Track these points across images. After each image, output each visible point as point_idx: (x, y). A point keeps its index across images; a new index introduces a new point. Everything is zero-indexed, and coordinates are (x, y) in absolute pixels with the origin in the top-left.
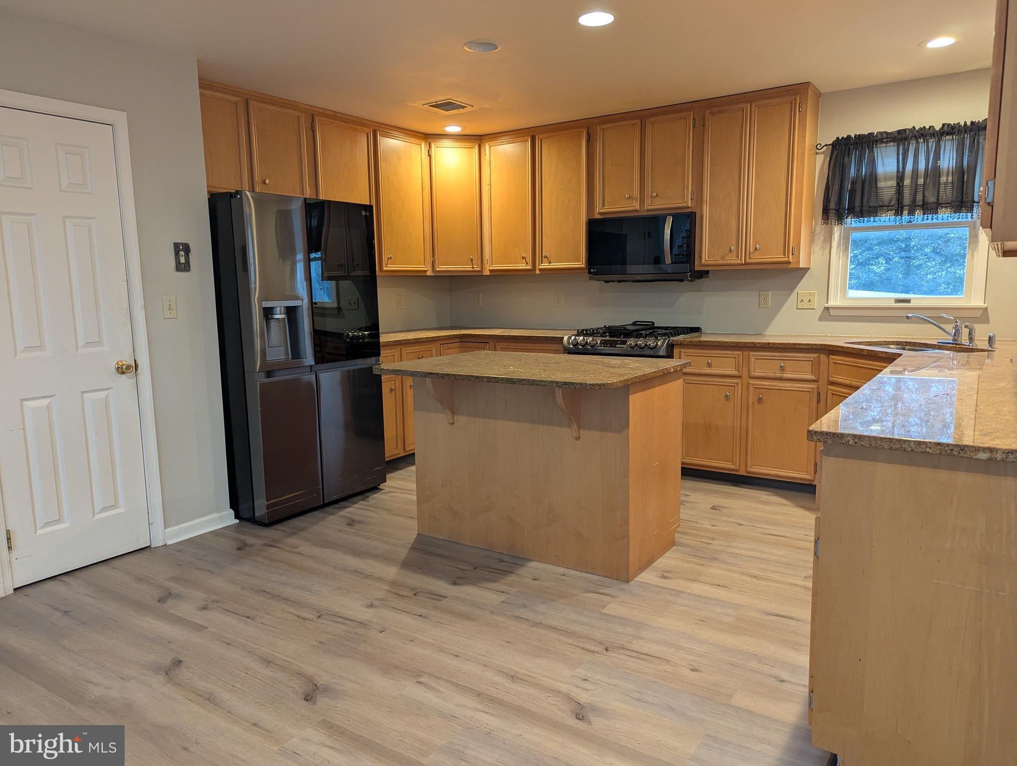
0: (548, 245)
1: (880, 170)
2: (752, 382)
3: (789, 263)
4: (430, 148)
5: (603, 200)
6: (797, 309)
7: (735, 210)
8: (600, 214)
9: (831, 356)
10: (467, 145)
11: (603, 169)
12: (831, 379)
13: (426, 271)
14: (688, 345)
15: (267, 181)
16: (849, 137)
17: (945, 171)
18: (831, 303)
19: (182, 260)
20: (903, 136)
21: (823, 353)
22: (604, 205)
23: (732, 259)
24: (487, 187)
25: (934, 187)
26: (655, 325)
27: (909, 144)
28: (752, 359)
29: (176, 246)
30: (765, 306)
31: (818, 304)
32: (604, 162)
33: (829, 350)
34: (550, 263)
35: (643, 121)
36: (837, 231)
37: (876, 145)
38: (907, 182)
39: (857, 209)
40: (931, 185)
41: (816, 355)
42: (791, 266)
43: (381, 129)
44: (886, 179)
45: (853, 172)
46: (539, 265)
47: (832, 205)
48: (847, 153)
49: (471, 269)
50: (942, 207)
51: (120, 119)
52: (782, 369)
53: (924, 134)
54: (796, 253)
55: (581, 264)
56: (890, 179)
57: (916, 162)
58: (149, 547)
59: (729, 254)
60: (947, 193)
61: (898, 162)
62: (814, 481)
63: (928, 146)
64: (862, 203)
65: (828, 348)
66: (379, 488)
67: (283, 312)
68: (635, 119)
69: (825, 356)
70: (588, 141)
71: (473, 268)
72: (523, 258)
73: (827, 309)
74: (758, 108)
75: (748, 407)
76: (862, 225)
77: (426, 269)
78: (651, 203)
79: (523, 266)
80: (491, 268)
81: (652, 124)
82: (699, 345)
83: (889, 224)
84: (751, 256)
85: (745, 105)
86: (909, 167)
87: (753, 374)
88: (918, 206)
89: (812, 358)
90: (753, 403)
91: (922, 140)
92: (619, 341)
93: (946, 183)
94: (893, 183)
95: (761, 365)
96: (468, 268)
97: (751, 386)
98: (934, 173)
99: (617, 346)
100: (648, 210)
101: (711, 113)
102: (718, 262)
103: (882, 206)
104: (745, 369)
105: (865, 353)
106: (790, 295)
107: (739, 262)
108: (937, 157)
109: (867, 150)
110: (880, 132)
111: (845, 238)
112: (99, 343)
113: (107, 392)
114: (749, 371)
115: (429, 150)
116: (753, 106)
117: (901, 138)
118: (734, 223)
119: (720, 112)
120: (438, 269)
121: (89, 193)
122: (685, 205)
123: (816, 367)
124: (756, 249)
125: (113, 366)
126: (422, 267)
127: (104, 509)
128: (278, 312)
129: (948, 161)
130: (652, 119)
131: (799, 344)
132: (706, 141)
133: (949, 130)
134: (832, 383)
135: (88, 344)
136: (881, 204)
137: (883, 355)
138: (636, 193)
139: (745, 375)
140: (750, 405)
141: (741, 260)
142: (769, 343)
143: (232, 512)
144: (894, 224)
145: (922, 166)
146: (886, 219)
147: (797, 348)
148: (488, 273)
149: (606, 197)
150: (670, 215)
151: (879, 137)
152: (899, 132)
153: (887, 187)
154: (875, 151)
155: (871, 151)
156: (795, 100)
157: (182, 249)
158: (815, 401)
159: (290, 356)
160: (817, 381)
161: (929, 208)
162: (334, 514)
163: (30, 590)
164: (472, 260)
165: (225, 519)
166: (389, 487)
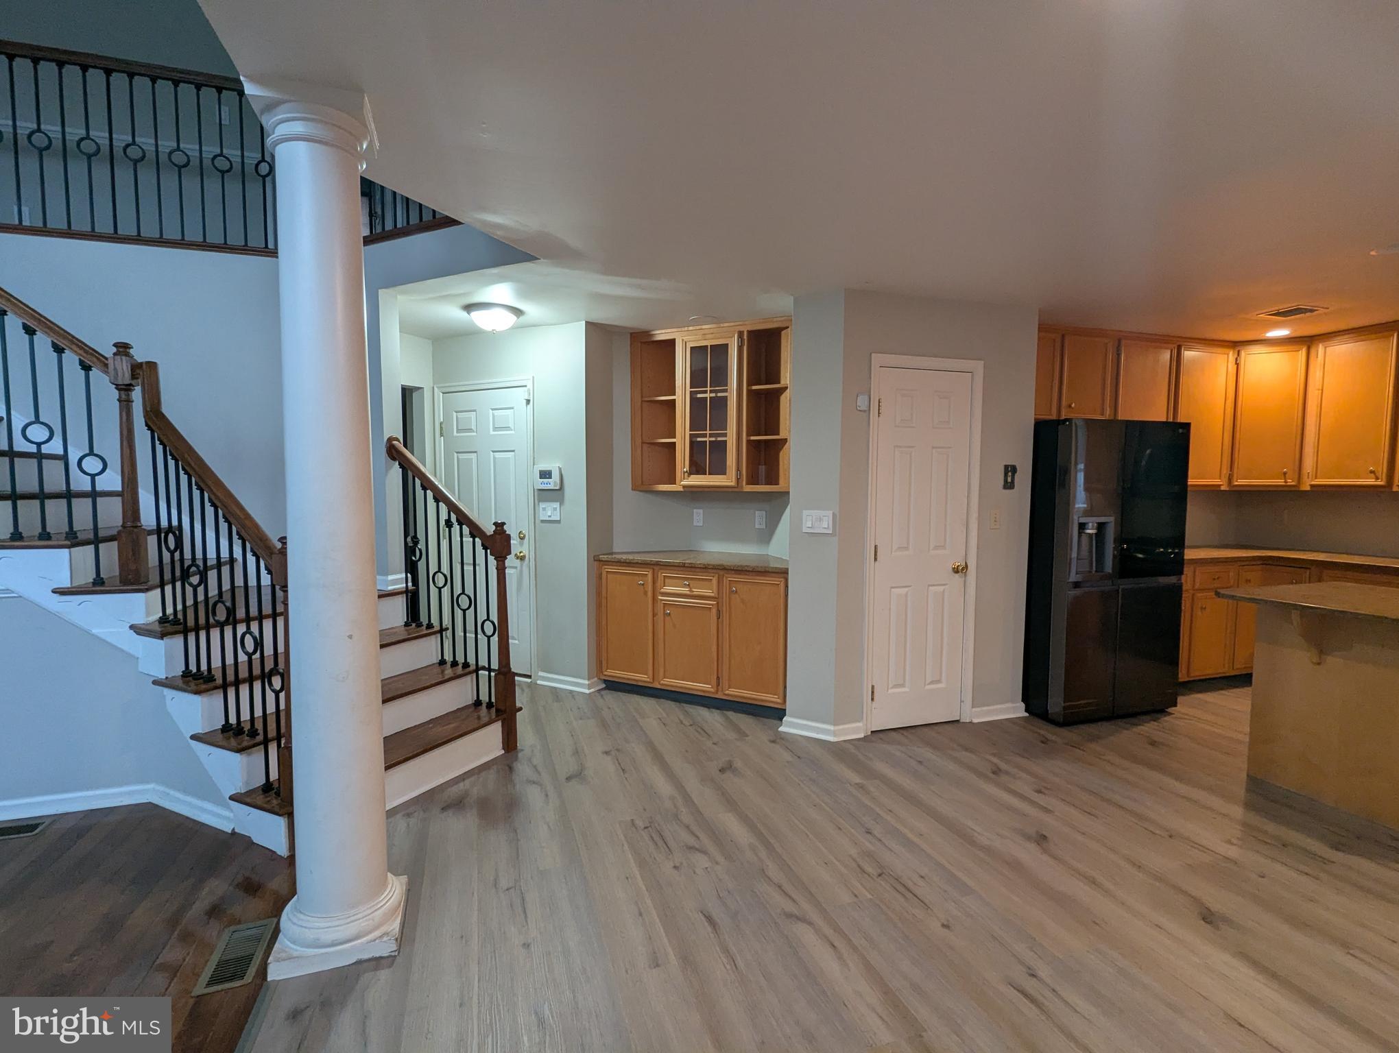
4: (1238, 355)
10: (1291, 348)
13: (1220, 486)
15: (1073, 405)
19: (1009, 480)
24: (1316, 392)
29: (1006, 467)
43: (1185, 344)
49: (1284, 483)
51: (978, 366)
58: (958, 721)
66: (1167, 712)
67: (1095, 527)
71: (1286, 482)
77: (1221, 483)
79: (1371, 482)
80: (1313, 483)
96: (1281, 482)
112: (943, 547)
113: (944, 587)
115: (1237, 358)
120: (1237, 483)
121: (951, 429)
125: (950, 566)
126: (1217, 482)
127: (932, 683)
128: (1090, 528)
135: (936, 548)
143: (1023, 705)
148: (1308, 488)
157: (1010, 470)
159: (1094, 569)
162: (1127, 729)
163: (881, 735)
164: (1285, 474)
165: (1017, 710)
166: (1179, 712)
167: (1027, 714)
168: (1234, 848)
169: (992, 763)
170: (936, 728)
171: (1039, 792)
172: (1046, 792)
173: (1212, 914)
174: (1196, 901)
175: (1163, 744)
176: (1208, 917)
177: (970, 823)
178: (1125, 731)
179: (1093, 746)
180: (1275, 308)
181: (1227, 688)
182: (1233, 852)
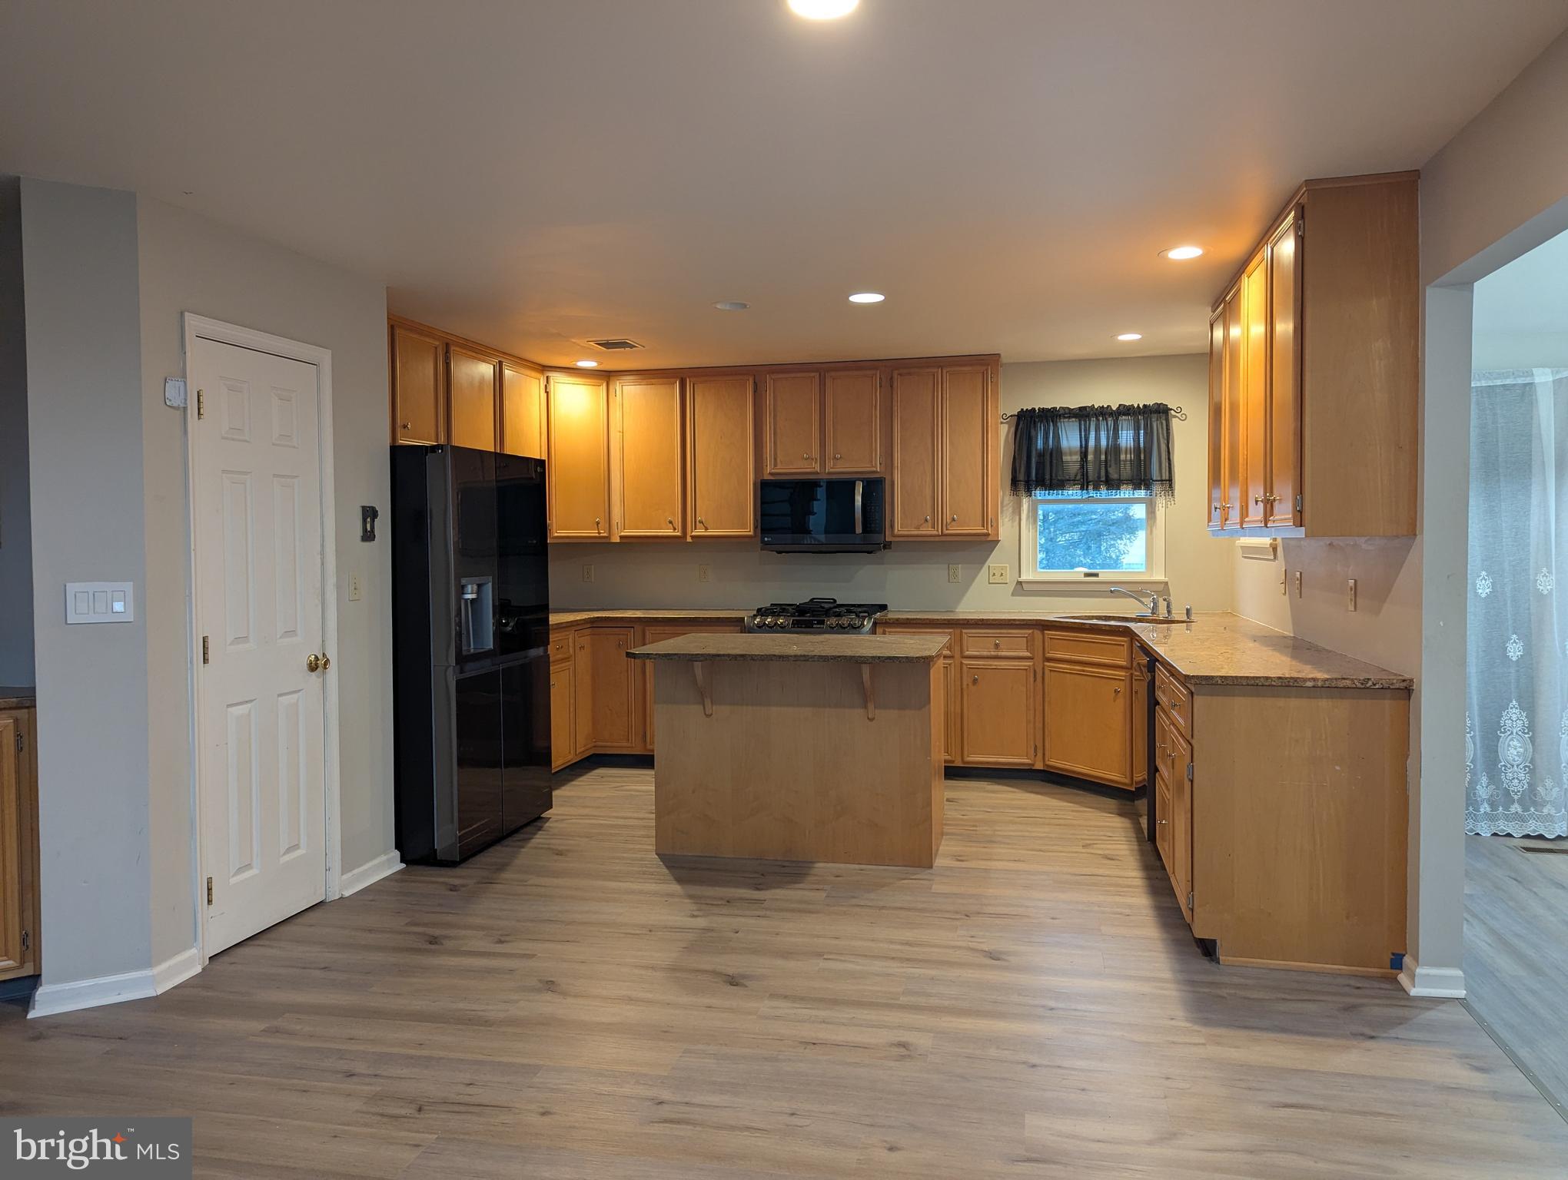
0: (704, 507)
1: (1064, 444)
2: (965, 662)
3: (988, 535)
4: (547, 382)
5: (775, 459)
6: (989, 583)
7: (928, 479)
8: (771, 474)
9: (1046, 632)
10: (593, 382)
11: (775, 424)
12: (1048, 655)
14: (893, 623)
16: (1033, 410)
17: (1124, 449)
18: (1024, 577)
19: (369, 528)
20: (1084, 412)
21: (1037, 629)
22: (775, 465)
23: (927, 530)
24: (618, 434)
25: (1116, 464)
26: (838, 603)
27: (1090, 421)
28: (965, 636)
29: (364, 510)
30: (955, 581)
31: (1010, 578)
32: (775, 416)
33: (1043, 625)
34: (706, 529)
35: (822, 374)
36: (1025, 503)
37: (1060, 419)
38: (1090, 457)
39: (1048, 482)
40: (1113, 462)
41: (1030, 631)
42: (990, 538)
43: (507, 361)
44: (1071, 454)
45: (1040, 444)
46: (692, 532)
47: (1021, 476)
48: (1032, 426)
49: (597, 535)
50: (1123, 484)
51: (325, 357)
52: (997, 646)
53: (1103, 413)
54: (994, 525)
55: (749, 530)
56: (1075, 454)
57: (1098, 439)
58: (323, 902)
59: (924, 525)
60: (1127, 471)
61: (1081, 438)
62: (1033, 765)
63: (1107, 424)
64: (1051, 476)
65: (1043, 623)
66: (543, 817)
67: (474, 590)
68: (813, 372)
69: (1039, 632)
70: (755, 391)
71: (599, 533)
72: (671, 522)
73: (1020, 583)
74: (950, 374)
75: (962, 689)
76: (1050, 497)
78: (834, 465)
79: (669, 532)
80: (623, 534)
81: (834, 379)
82: (907, 624)
83: (1076, 497)
84: (948, 527)
85: (936, 370)
86: (1092, 443)
87: (967, 653)
88: (1102, 481)
89: (1026, 633)
90: (968, 685)
91: (1101, 418)
92: (815, 620)
93: (1126, 461)
94: (1077, 458)
95: (977, 645)
96: (594, 533)
97: (965, 667)
98: (1115, 449)
99: (814, 626)
100: (829, 473)
101: (900, 375)
102: (913, 533)
103: (1068, 480)
104: (957, 649)
105: (1087, 627)
106: (981, 568)
107: (935, 533)
108: (1116, 436)
109: (1051, 424)
110: (1063, 408)
111: (1033, 511)
112: (294, 633)
113: (298, 694)
114: (962, 651)
115: (546, 386)
116: (944, 371)
117: (1083, 415)
118: (928, 492)
119: (910, 374)
120: (556, 534)
121: (294, 447)
122: (874, 469)
123: (1030, 644)
124: (954, 520)
125: (306, 660)
127: (288, 851)
128: (470, 591)
129: (1126, 438)
130: (833, 374)
131: (1014, 620)
132: (895, 403)
133: (1126, 411)
134: (1049, 660)
135: (285, 635)
136: (1067, 477)
137: (1107, 628)
138: (815, 452)
139: (957, 655)
140: (965, 686)
141: (937, 530)
142: (983, 620)
143: (398, 853)
144: (1080, 497)
145: (1104, 443)
146: (1073, 493)
147: (1012, 624)
148: (619, 540)
149: (778, 455)
150: (859, 479)
151: (1062, 412)
152: (1080, 408)
153: (1072, 460)
154: (1059, 424)
155: (1055, 425)
156: (987, 370)
157: (369, 513)
158: (1032, 679)
159: (472, 645)
160: (1032, 659)
161: (1112, 484)
162: (523, 847)
163: (225, 959)
164: (598, 523)
165: (387, 864)
166: (554, 815)
167: (403, 866)
168: (699, 919)
169: (419, 934)
170: (299, 920)
171: (501, 942)
172: (507, 938)
173: (733, 978)
174: (715, 973)
175: (568, 851)
176: (733, 981)
177: (461, 1005)
178: (523, 850)
179: (506, 875)
180: (604, 338)
181: (576, 778)
182: (701, 922)
